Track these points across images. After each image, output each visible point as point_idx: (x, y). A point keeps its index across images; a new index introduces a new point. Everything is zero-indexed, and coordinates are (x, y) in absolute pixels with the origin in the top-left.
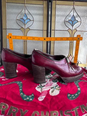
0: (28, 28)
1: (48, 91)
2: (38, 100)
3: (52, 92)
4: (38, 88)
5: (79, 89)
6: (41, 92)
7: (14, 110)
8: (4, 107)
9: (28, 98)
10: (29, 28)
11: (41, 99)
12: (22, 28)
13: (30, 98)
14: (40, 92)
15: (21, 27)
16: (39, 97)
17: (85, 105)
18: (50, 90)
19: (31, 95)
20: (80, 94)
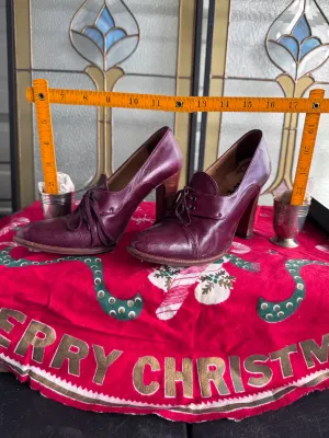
0: (115, 67)
1: (192, 288)
2: (155, 315)
3: (205, 291)
4: (157, 276)
5: (300, 286)
6: (166, 291)
7: (75, 350)
8: (41, 335)
9: (122, 308)
10: (122, 66)
11: (165, 313)
12: (93, 65)
13: (130, 310)
14: (162, 291)
15: (89, 64)
16: (158, 306)
17: (319, 341)
18: (197, 283)
19: (132, 298)
20: (303, 302)
